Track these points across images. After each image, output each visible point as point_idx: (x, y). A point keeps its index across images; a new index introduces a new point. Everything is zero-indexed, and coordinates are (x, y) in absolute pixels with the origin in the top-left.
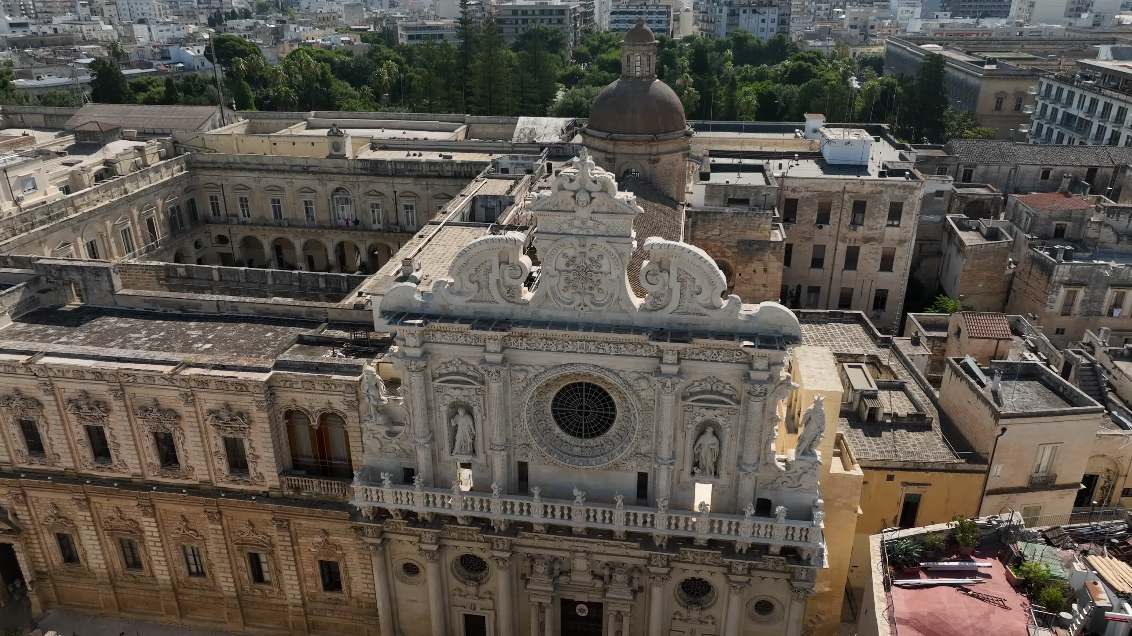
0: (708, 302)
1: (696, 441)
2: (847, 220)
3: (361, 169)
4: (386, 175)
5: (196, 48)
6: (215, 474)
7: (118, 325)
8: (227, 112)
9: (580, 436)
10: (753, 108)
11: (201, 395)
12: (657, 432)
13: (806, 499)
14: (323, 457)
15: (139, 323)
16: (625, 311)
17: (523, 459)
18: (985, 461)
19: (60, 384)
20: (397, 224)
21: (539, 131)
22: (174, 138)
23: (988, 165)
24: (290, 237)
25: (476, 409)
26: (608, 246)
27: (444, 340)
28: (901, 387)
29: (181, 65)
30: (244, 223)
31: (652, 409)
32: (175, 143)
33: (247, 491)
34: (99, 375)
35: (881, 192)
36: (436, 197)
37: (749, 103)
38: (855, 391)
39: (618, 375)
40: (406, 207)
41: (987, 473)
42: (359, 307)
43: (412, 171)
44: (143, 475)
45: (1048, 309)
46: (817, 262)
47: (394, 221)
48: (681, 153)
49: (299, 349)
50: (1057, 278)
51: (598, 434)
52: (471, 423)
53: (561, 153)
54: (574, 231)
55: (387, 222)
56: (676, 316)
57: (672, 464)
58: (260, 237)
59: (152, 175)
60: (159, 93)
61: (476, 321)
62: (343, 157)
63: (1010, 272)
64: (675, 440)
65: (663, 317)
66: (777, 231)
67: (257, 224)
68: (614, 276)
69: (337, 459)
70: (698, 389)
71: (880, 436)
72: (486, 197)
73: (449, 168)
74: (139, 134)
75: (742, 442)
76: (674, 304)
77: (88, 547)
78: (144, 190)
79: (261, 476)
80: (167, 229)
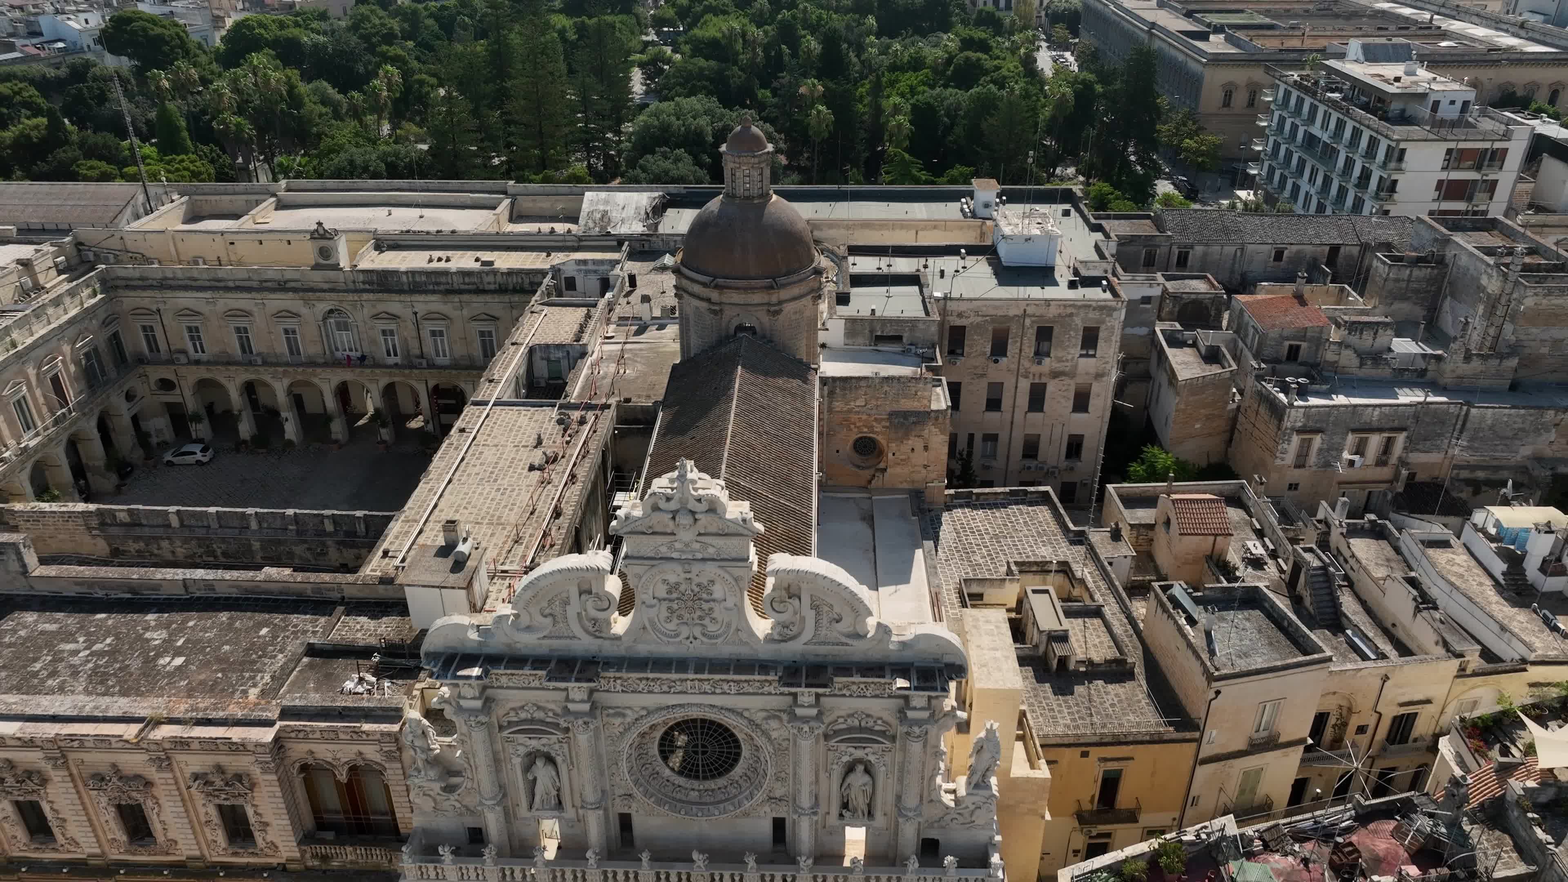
0: (851, 629)
1: (844, 780)
2: (1029, 350)
3: (364, 283)
4: (401, 292)
5: (82, 16)
6: (208, 846)
7: (41, 627)
8: (154, 189)
9: (697, 778)
10: (905, 132)
11: (180, 758)
12: (795, 774)
13: (981, 836)
14: (356, 811)
15: (71, 621)
16: (747, 643)
17: (626, 810)
18: (1195, 727)
20: (422, 356)
21: (615, 215)
22: (75, 237)
23: (1207, 245)
24: (267, 378)
25: (559, 760)
26: (720, 572)
27: (511, 684)
28: (1097, 613)
29: (61, 45)
30: (197, 362)
31: (787, 749)
32: (78, 244)
33: (255, 864)
34: (27, 741)
35: (1071, 315)
36: (474, 319)
37: (899, 125)
38: (1041, 632)
39: (741, 715)
40: (433, 333)
41: (1199, 741)
42: (386, 581)
43: (438, 284)
44: (103, 854)
45: (1278, 462)
46: (994, 404)
47: (418, 352)
48: (809, 297)
49: (310, 666)
50: (1289, 425)
51: (720, 775)
52: (554, 773)
53: (646, 248)
54: (675, 555)
55: (407, 355)
56: (811, 647)
57: (815, 813)
58: (223, 381)
59: (50, 311)
60: (36, 127)
61: (553, 665)
62: (336, 267)
63: (1234, 406)
64: (817, 781)
65: (794, 649)
66: (939, 390)
67: (216, 363)
68: (730, 603)
69: (375, 813)
70: (844, 726)
71: (1072, 693)
72: (547, 346)
73: (490, 278)
74: (20, 231)
75: (901, 780)
76: (808, 634)
78: (42, 337)
79: (274, 846)
80: (83, 385)
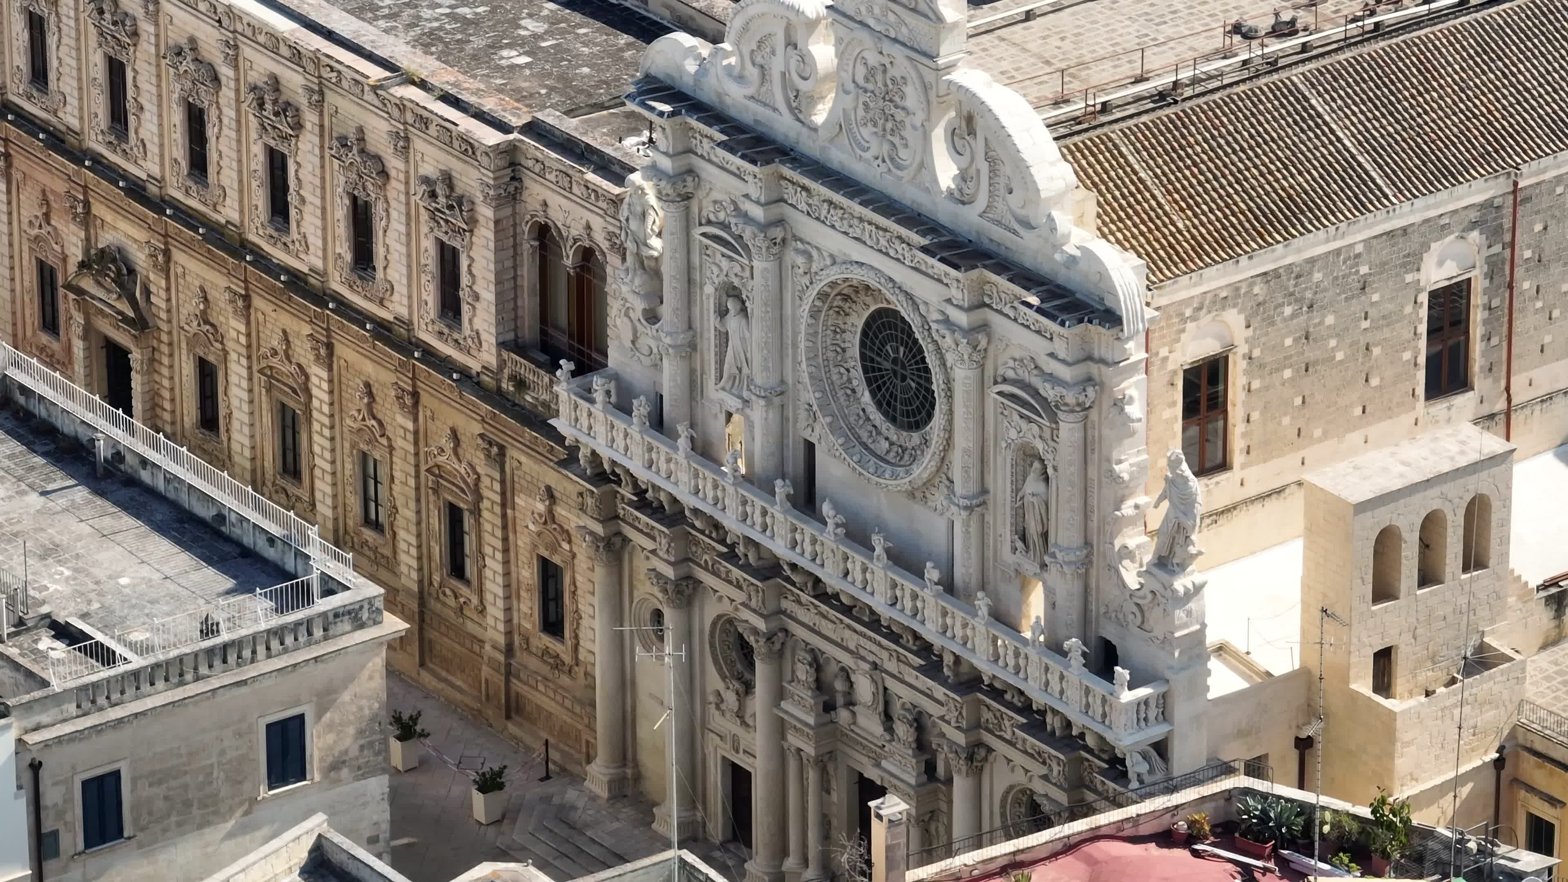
0: (1021, 209)
6: (419, 309)
9: (893, 419)
11: (417, 143)
14: (581, 338)
16: (927, 190)
17: (809, 436)
19: (247, 51)
26: (910, 66)
33: (454, 362)
34: (297, 56)
39: (917, 309)
44: (324, 274)
51: (916, 426)
56: (985, 223)
65: (971, 218)
68: (919, 121)
69: (598, 351)
70: (1007, 373)
76: (983, 201)
77: (235, 402)
79: (477, 337)
